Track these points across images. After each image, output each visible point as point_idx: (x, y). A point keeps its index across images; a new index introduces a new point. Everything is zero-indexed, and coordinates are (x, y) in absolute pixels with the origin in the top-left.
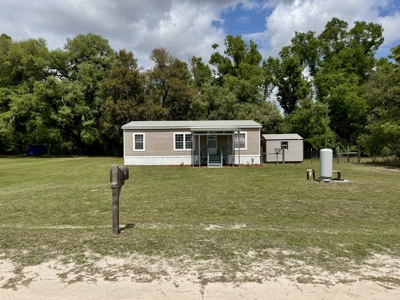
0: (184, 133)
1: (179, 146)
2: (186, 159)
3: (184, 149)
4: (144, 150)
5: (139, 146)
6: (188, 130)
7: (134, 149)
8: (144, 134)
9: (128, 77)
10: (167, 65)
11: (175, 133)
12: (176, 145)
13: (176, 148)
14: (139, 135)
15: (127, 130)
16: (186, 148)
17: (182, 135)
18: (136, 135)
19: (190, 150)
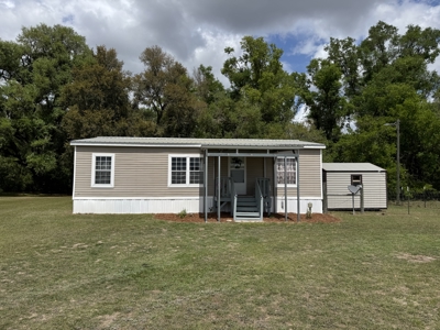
0: (188, 156)
2: (189, 203)
3: (188, 184)
4: (112, 185)
5: (103, 177)
6: (198, 150)
7: (93, 184)
8: (113, 155)
9: (104, 80)
10: (163, 69)
11: (171, 156)
12: (173, 178)
13: (173, 182)
14: (103, 158)
15: (81, 148)
16: (191, 182)
17: (185, 159)
18: (98, 158)
19: (198, 185)
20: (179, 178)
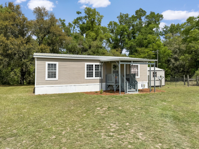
0: (94, 64)
1: (90, 75)
2: (94, 86)
3: (94, 77)
4: (57, 78)
5: (52, 75)
6: (99, 61)
7: (47, 78)
8: (57, 63)
11: (86, 64)
12: (87, 74)
13: (87, 77)
14: (52, 64)
15: (39, 59)
16: (96, 76)
17: (92, 65)
18: (49, 64)
19: (99, 78)
20: (90, 74)
